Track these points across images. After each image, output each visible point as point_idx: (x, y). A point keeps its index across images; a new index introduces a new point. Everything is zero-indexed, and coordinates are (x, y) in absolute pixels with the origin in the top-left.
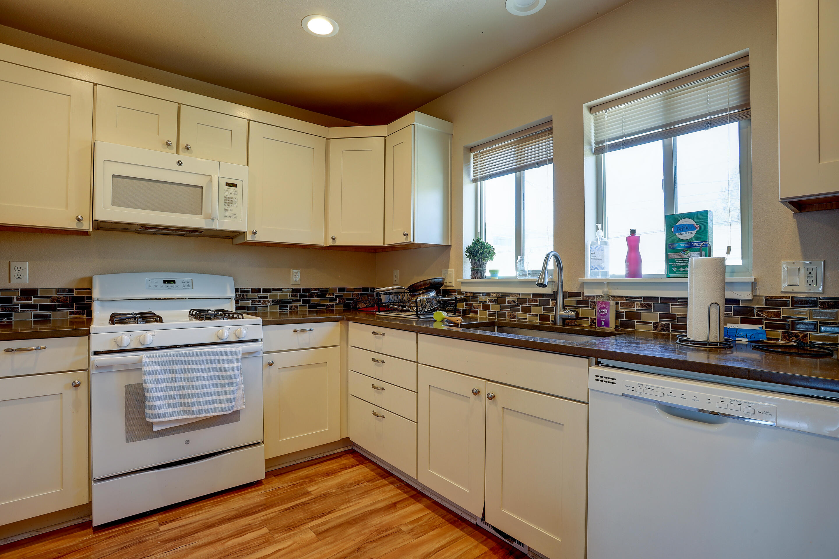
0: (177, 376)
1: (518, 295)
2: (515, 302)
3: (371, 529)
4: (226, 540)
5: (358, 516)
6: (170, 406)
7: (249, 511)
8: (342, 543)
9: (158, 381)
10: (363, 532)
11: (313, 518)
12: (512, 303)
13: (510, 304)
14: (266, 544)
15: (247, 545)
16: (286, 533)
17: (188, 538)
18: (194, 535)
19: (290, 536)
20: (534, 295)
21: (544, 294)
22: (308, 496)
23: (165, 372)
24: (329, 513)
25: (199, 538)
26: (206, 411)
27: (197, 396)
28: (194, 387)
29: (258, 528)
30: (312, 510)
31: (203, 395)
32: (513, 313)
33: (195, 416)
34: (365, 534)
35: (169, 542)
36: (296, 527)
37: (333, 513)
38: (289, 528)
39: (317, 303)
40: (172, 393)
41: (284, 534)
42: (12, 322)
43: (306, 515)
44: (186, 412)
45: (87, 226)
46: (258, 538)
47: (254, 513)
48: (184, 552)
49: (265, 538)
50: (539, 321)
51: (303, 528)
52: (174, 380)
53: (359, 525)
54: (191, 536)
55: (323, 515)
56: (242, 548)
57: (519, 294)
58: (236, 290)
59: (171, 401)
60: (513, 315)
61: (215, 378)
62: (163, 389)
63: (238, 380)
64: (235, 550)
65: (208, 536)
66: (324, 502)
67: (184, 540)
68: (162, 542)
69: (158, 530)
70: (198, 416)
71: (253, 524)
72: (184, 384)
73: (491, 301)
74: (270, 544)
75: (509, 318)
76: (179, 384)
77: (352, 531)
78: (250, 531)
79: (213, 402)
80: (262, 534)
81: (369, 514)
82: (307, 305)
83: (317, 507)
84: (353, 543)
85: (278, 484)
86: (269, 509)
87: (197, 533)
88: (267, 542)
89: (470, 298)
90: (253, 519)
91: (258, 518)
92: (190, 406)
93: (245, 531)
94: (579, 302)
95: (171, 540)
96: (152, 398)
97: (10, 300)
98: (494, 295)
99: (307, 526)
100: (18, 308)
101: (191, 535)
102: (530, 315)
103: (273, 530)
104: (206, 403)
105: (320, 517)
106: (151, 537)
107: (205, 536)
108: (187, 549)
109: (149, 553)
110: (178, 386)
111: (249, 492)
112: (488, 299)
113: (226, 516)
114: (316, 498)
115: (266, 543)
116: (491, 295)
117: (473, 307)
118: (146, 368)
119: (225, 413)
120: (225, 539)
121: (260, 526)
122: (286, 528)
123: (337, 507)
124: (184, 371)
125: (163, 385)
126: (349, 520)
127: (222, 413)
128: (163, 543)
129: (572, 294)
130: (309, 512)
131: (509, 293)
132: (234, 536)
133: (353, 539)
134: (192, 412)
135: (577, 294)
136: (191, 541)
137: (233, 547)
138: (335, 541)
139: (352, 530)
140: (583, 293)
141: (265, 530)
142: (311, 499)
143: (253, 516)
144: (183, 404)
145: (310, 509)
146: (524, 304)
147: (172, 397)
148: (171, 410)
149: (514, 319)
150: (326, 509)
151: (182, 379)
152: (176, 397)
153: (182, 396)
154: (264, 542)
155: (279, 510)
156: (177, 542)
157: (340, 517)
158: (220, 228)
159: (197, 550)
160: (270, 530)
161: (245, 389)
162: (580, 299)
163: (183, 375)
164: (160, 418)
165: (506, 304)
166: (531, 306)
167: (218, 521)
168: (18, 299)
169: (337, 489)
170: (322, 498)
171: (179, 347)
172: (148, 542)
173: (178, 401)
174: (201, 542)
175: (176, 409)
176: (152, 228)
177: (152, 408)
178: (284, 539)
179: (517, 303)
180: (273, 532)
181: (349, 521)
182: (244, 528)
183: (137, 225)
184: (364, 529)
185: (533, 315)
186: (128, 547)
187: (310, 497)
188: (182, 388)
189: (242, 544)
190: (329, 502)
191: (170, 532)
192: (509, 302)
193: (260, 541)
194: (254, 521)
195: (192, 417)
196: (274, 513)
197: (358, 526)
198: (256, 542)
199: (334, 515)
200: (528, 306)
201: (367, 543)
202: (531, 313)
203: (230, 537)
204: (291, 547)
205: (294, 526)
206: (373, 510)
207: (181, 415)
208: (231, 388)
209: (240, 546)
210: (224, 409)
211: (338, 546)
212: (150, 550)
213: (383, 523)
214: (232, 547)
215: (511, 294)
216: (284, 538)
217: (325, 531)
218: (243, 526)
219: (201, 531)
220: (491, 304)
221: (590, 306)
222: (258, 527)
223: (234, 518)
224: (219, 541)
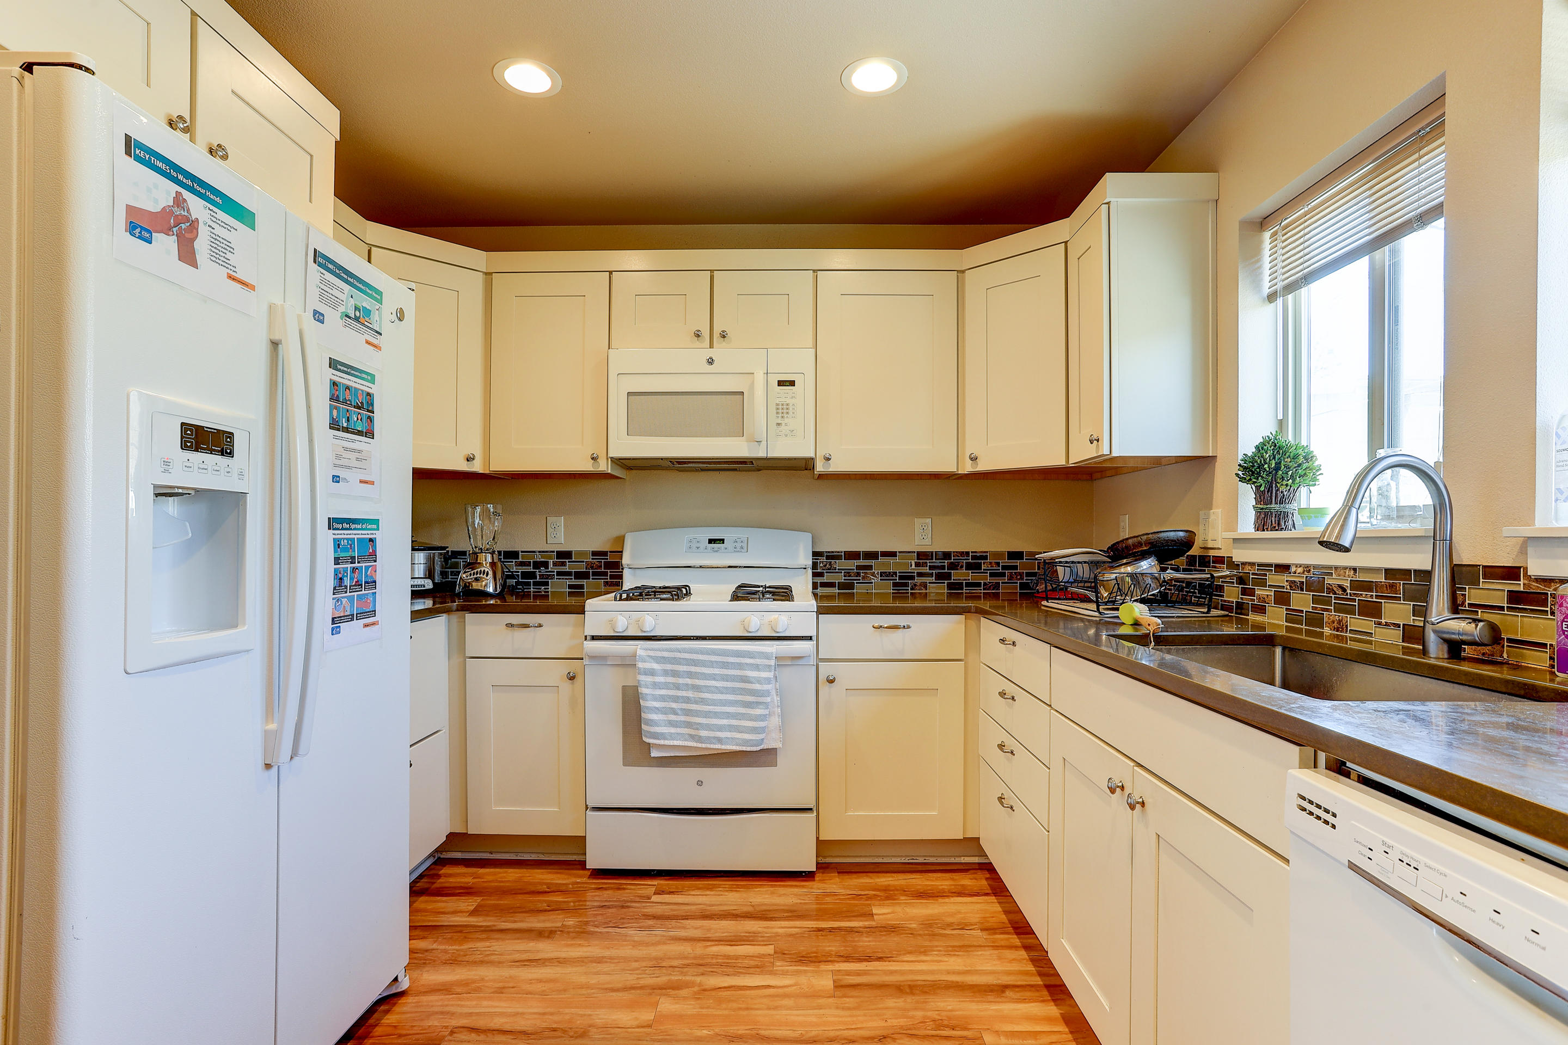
0: (681, 681)
1: (1352, 572)
2: (1344, 590)
3: (929, 1014)
4: (713, 943)
5: (923, 983)
6: (672, 724)
7: (768, 913)
8: (865, 1015)
9: (655, 685)
10: (911, 1013)
11: (847, 958)
12: (1337, 592)
13: (1333, 594)
14: (758, 970)
15: (733, 961)
16: (795, 966)
17: (673, 923)
18: (682, 921)
19: (798, 972)
20: (1389, 572)
21: (1415, 571)
22: (867, 921)
23: (666, 673)
24: (880, 959)
25: (684, 928)
26: (720, 740)
27: (707, 715)
28: (703, 701)
29: (762, 943)
30: (855, 945)
31: (716, 715)
32: (1339, 616)
33: (704, 746)
34: (912, 1017)
35: (650, 919)
36: (815, 962)
37: (885, 961)
38: (804, 959)
39: (965, 580)
40: (674, 705)
41: (791, 966)
42: (548, 592)
43: (842, 948)
44: (692, 737)
45: (604, 466)
46: (753, 956)
47: (771, 919)
48: (658, 939)
49: (761, 961)
50: (1403, 641)
51: (823, 967)
52: (677, 687)
53: (913, 999)
54: (679, 921)
55: (869, 959)
56: (724, 963)
57: (1355, 570)
58: (816, 554)
59: (673, 717)
60: (1340, 622)
61: (733, 691)
62: (663, 698)
63: (768, 699)
64: (714, 961)
65: (696, 928)
66: (884, 938)
67: (667, 923)
68: (644, 915)
69: (649, 898)
70: (709, 746)
71: (760, 935)
72: (690, 694)
73: (1292, 583)
74: (761, 973)
75: (1331, 630)
76: (684, 694)
77: (894, 1005)
78: (749, 943)
79: (731, 728)
80: (762, 953)
81: (944, 987)
82: (944, 583)
83: (866, 943)
84: (883, 1024)
85: (835, 886)
86: (797, 920)
87: (687, 919)
88: (760, 966)
89: (1251, 576)
90: (765, 928)
91: (772, 928)
92: (697, 729)
93: (744, 941)
94: (1514, 597)
95: (655, 917)
96: (647, 707)
97: (545, 564)
98: (1300, 570)
99: (831, 967)
100: (554, 575)
101: (680, 919)
102: (1380, 624)
103: (781, 954)
104: (721, 728)
105: (860, 960)
106: (637, 905)
107: (694, 928)
108: (663, 936)
109: (623, 923)
110: (682, 697)
111: (786, 886)
112: (1287, 581)
113: (734, 910)
114: (876, 927)
115: (758, 968)
116: (1293, 569)
117: (1255, 598)
118: (640, 665)
119: (749, 749)
120: (713, 941)
121: (767, 941)
122: (799, 958)
123: (898, 955)
124: (690, 675)
125: (663, 692)
126: (902, 984)
127: (744, 749)
128: (644, 918)
129: (1494, 573)
130: (849, 947)
131: (1330, 567)
132: (726, 941)
133: (886, 1017)
134: (700, 739)
135: (1512, 573)
136: (672, 928)
137: (715, 956)
138: (854, 1009)
139: (896, 1002)
140: (1526, 569)
141: (770, 949)
142: (867, 926)
143: (768, 922)
144: (688, 725)
145: (854, 941)
146: (1366, 596)
147: (674, 712)
148: (673, 730)
149: (1341, 632)
150: (880, 951)
151: (687, 687)
152: (679, 712)
153: (688, 712)
154: (757, 967)
155: (808, 928)
156: (659, 922)
157: (892, 972)
158: (770, 455)
159: (672, 942)
160: (775, 952)
161: (782, 716)
162: (1520, 586)
163: (689, 681)
164: (659, 739)
165: (1325, 594)
166: (1383, 601)
167: (721, 913)
168: (555, 564)
169: (920, 924)
170: (886, 931)
171: (693, 639)
172: (631, 910)
173: (682, 718)
174: (683, 933)
175: (679, 730)
176: (685, 463)
177: (650, 723)
178: (785, 973)
179: (1349, 591)
180: (778, 957)
181: (900, 986)
182: (744, 936)
183: (662, 459)
184: (916, 1009)
185: (1387, 624)
186: (609, 907)
187: (867, 923)
188: (687, 700)
189: (728, 957)
190: (893, 941)
191: (659, 907)
192: (1330, 590)
193: (752, 963)
194: (765, 930)
195: (700, 745)
196: (798, 930)
197: (910, 999)
198: (747, 962)
199: (885, 966)
200: (1375, 600)
201: (904, 1035)
202: (1383, 621)
203: (720, 941)
204: (786, 990)
205: (814, 959)
206: (958, 982)
207: (686, 740)
208: (759, 711)
209: (723, 959)
210: (746, 742)
211: (855, 1019)
212: (625, 921)
213: (957, 1013)
214: (713, 955)
215: (1336, 568)
216: (787, 971)
217: (853, 985)
218: (746, 933)
219: (693, 918)
220: (1292, 591)
221: (1551, 608)
222: (763, 941)
223: (743, 917)
224: (704, 941)
